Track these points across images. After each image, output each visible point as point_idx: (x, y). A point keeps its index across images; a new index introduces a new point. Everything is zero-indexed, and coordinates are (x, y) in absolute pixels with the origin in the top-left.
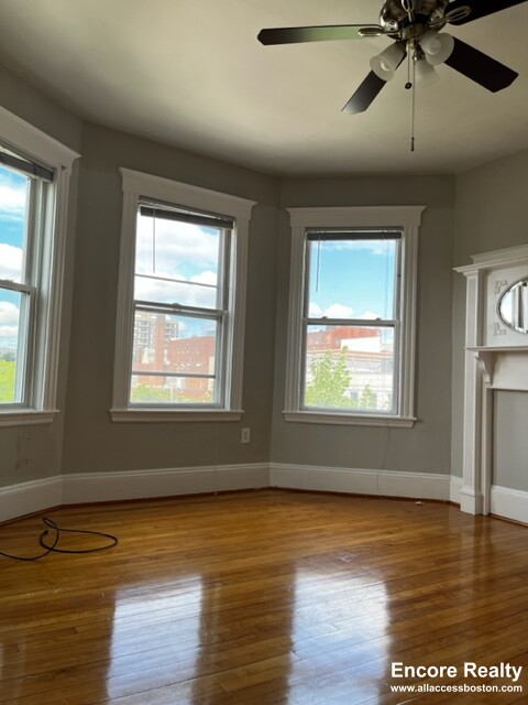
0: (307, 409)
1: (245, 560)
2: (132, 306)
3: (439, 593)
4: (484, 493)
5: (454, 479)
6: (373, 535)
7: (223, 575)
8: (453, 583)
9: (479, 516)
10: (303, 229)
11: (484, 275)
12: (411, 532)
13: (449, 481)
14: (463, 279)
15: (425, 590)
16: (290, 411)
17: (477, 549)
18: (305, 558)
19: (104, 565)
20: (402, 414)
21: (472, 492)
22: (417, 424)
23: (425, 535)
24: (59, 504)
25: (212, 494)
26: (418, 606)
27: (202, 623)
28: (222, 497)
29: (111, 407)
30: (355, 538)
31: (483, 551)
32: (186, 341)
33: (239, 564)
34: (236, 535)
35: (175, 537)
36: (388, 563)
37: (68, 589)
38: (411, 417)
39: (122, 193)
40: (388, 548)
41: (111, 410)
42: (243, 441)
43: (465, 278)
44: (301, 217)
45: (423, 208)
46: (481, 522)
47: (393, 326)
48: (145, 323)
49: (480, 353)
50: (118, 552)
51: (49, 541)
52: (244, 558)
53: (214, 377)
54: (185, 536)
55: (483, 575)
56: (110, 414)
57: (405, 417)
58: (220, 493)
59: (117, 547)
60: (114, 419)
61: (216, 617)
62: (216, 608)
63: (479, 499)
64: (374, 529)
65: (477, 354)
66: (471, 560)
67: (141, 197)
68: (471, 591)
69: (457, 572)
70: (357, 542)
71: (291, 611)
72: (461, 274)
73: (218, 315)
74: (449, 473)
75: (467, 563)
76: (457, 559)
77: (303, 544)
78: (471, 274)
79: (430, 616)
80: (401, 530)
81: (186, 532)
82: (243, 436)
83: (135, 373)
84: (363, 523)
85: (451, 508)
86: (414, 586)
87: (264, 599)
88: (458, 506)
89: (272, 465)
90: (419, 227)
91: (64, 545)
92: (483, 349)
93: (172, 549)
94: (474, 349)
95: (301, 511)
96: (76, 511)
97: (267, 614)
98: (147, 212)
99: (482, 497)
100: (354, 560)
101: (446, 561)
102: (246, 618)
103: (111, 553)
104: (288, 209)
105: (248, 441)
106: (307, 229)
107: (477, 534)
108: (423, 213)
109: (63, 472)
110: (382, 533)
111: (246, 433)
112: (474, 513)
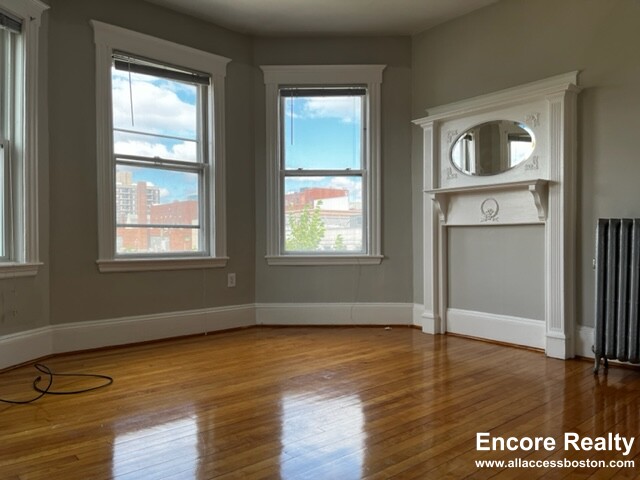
0: (287, 253)
1: (238, 386)
2: (112, 160)
3: (407, 395)
4: (441, 315)
5: (416, 306)
6: (350, 356)
7: (217, 399)
8: (419, 387)
9: (438, 335)
10: (277, 86)
11: (438, 126)
12: (382, 351)
13: (411, 309)
14: (420, 130)
15: (396, 394)
16: (272, 256)
17: (436, 359)
18: (292, 379)
19: (100, 401)
20: (371, 253)
21: (432, 315)
22: (384, 262)
23: (393, 353)
24: (50, 353)
25: (202, 335)
26: (391, 407)
27: (199, 439)
28: (212, 337)
29: (98, 258)
30: (336, 359)
31: (441, 361)
32: (169, 205)
33: (231, 389)
34: (227, 366)
35: (170, 372)
36: (364, 376)
37: (66, 424)
38: (379, 255)
39: (94, 46)
40: (363, 365)
41: (98, 261)
42: (229, 285)
43: (422, 130)
44: (274, 74)
45: (384, 66)
46: (439, 339)
47: (360, 175)
48: (127, 190)
49: (436, 195)
50: (114, 389)
51: (42, 385)
52: (236, 384)
53: (198, 227)
54: (179, 371)
55: (442, 379)
56: (97, 264)
57: (373, 255)
58: (210, 334)
59: (112, 386)
60: (101, 269)
61: (212, 434)
62: (212, 426)
63: (438, 320)
64: (350, 351)
65: (433, 196)
66: (432, 369)
67: (115, 51)
68: (432, 391)
69: (421, 378)
70: (337, 362)
71: (281, 422)
72: (419, 126)
73: (199, 168)
74: (412, 302)
75: (429, 371)
76: (421, 368)
77: (289, 368)
78: (426, 125)
79: (401, 413)
80: (373, 351)
81: (180, 368)
82: (229, 280)
83: (120, 226)
84: (341, 348)
85: (415, 331)
86: (387, 392)
87: (257, 414)
88: (420, 328)
89: (257, 305)
90: (381, 85)
91: (58, 388)
92: (438, 190)
93: (167, 382)
94: (431, 192)
95: (286, 343)
96: (68, 358)
97: (260, 425)
98: (121, 66)
99: (439, 319)
100: (334, 377)
101: (412, 371)
102: (240, 431)
103: (107, 391)
104: (262, 67)
105: (234, 285)
106: (280, 86)
107: (437, 348)
108: (384, 71)
109: (52, 324)
110: (358, 354)
111: (232, 278)
112: (433, 333)
